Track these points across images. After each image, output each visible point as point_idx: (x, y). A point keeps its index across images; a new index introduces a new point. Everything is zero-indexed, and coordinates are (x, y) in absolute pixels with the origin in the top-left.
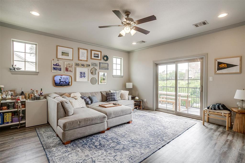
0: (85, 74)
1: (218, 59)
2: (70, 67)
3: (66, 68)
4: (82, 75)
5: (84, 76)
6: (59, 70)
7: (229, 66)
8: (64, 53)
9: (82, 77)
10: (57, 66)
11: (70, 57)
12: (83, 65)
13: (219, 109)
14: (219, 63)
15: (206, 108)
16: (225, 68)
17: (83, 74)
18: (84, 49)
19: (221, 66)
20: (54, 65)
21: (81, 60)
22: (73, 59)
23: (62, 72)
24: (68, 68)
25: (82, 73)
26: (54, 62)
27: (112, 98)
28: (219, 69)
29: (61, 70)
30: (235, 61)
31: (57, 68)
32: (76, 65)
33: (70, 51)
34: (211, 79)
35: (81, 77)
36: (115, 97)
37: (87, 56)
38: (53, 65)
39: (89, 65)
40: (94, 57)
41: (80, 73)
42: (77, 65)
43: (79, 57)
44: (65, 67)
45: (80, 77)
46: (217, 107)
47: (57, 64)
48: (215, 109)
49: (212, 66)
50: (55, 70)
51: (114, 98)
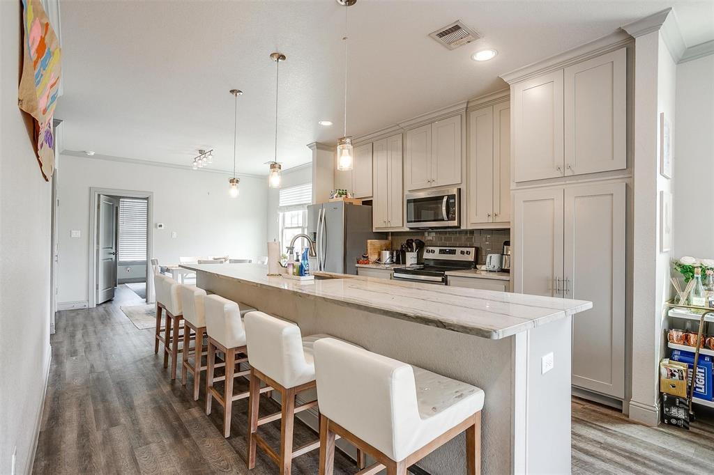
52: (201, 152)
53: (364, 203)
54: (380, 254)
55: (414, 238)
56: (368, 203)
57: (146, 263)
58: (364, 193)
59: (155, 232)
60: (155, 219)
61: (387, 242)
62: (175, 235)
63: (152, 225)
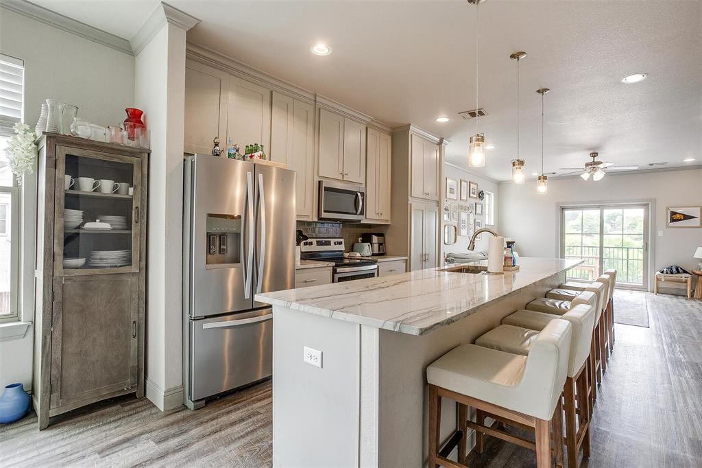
1: (671, 207)
4: (464, 224)
7: (686, 217)
8: (451, 189)
13: (678, 272)
14: (673, 213)
15: (659, 273)
16: (681, 220)
19: (674, 217)
21: (463, 200)
22: (457, 198)
28: (673, 220)
30: (695, 212)
34: (660, 234)
39: (468, 208)
46: (674, 270)
48: (672, 273)
49: (663, 217)
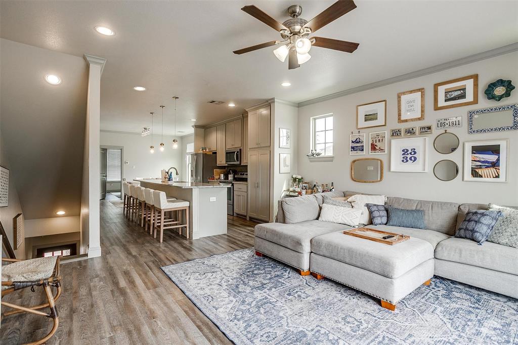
0: (415, 153)
2: (379, 140)
3: (372, 145)
4: (409, 155)
5: (413, 159)
6: (360, 150)
8: (369, 115)
9: (407, 161)
10: (357, 143)
11: (380, 121)
12: (410, 132)
17: (411, 154)
18: (411, 92)
20: (353, 142)
21: (406, 121)
22: (386, 123)
23: (364, 153)
24: (376, 144)
25: (408, 150)
26: (352, 136)
27: (467, 229)
29: (363, 150)
31: (357, 147)
32: (393, 135)
33: (379, 109)
35: (405, 161)
36: (478, 228)
37: (423, 107)
38: (351, 142)
39: (429, 128)
40: (446, 101)
41: (403, 151)
42: (396, 133)
43: (399, 115)
44: (370, 142)
45: (403, 161)
47: (356, 140)
50: (354, 150)
51: (471, 231)
52: (145, 128)
53: (213, 153)
54: (220, 176)
55: (232, 169)
56: (216, 153)
57: (121, 182)
58: (214, 149)
59: (125, 166)
60: (125, 159)
61: (225, 170)
62: (134, 167)
63: (123, 163)
